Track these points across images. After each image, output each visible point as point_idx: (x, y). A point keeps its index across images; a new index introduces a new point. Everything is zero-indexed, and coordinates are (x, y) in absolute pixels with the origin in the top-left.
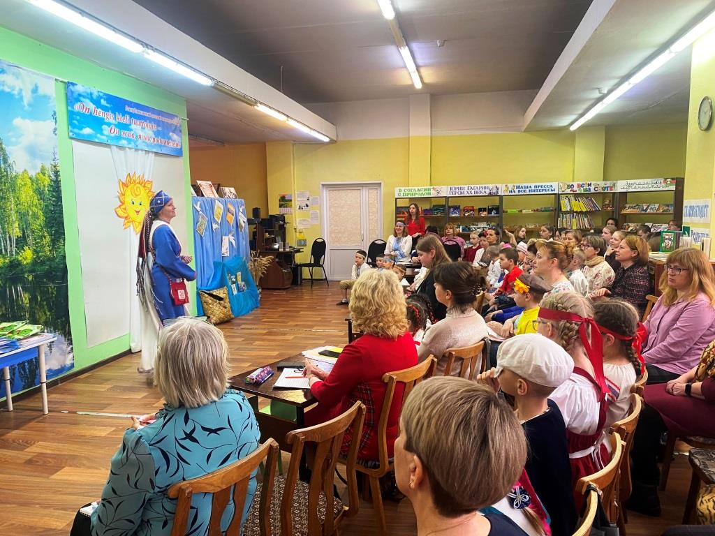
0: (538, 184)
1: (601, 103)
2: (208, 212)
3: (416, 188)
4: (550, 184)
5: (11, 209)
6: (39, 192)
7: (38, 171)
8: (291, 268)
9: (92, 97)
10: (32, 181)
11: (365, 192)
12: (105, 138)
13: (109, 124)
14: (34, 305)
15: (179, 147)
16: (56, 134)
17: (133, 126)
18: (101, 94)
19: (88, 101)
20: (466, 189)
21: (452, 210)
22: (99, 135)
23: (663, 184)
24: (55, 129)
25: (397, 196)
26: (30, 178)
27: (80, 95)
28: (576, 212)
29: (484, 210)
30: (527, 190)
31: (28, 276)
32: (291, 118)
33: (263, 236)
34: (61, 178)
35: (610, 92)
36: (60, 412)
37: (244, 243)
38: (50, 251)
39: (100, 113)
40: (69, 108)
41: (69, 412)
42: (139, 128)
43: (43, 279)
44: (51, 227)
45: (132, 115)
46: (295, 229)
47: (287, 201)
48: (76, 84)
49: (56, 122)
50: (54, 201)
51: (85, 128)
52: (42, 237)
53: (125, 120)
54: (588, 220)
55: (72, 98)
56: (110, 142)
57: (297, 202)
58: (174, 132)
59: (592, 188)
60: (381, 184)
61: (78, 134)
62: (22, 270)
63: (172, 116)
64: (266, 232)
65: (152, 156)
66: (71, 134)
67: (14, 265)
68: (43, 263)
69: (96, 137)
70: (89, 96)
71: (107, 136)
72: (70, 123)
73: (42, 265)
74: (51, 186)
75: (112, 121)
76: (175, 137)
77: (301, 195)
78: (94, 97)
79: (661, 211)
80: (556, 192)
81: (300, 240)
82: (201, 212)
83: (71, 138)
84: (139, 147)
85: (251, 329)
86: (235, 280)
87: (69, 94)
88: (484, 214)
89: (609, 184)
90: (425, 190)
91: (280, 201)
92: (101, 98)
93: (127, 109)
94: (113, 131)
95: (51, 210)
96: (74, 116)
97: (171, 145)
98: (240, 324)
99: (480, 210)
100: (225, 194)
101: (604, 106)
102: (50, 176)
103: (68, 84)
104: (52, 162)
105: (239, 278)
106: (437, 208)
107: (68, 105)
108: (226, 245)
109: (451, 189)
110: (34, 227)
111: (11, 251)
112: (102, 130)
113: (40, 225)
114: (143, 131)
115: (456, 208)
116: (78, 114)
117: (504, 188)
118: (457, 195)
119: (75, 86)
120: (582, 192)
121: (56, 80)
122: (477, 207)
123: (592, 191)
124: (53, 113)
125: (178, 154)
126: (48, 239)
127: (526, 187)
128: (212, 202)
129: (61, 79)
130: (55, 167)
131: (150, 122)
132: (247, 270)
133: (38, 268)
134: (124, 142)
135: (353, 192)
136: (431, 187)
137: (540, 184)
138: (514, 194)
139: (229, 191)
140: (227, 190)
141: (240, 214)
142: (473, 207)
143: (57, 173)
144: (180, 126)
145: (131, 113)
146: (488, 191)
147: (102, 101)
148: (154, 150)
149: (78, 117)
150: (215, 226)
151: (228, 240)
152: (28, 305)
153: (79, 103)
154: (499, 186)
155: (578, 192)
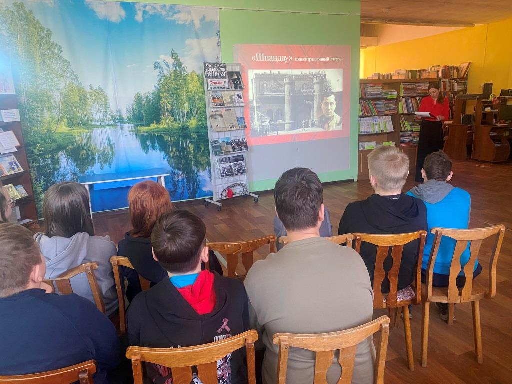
5: (184, 95)
16: (219, 46)
24: (219, 42)
26: (198, 76)
49: (220, 37)
62: (190, 132)
67: (185, 128)
73: (205, 129)
110: (200, 106)
111: (184, 120)
121: (220, 9)
124: (217, 32)
129: (224, 8)
133: (202, 131)
152: (193, 152)
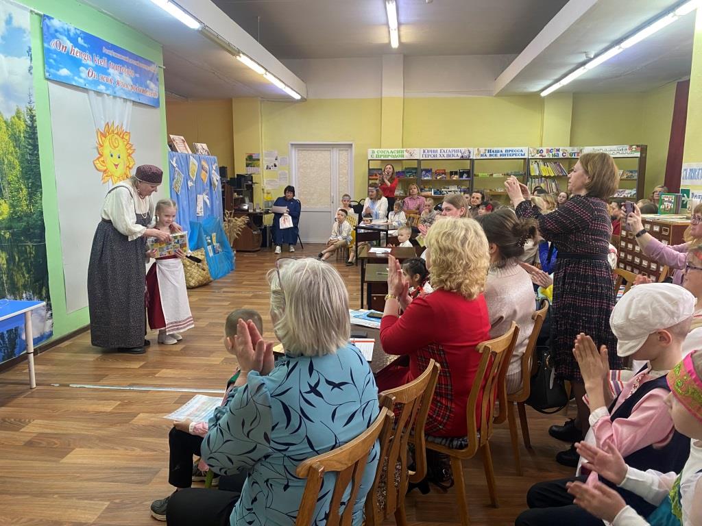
0: (508, 149)
1: (583, 68)
2: (184, 168)
3: (390, 150)
4: (520, 148)
6: (15, 138)
7: (14, 114)
8: (261, 230)
9: (69, 34)
10: (7, 126)
11: (335, 153)
12: (81, 81)
13: (86, 66)
14: (11, 267)
15: (156, 97)
16: (31, 74)
17: (111, 71)
18: (78, 32)
19: (65, 38)
20: (439, 151)
21: (424, 172)
22: (76, 78)
23: (629, 151)
24: (31, 68)
25: (369, 159)
26: (5, 122)
27: (56, 31)
28: (545, 177)
29: (456, 173)
30: (499, 154)
31: (5, 233)
32: (269, 72)
33: (232, 195)
34: (38, 124)
35: (596, 56)
36: (49, 385)
37: (218, 202)
38: (27, 205)
39: (77, 53)
40: (46, 45)
41: (61, 385)
42: (116, 72)
43: (19, 237)
44: (29, 179)
45: (109, 58)
46: (263, 189)
47: (254, 160)
48: (53, 18)
49: (31, 59)
50: (30, 149)
51: (62, 68)
52: (18, 190)
53: (103, 63)
54: (556, 184)
55: (47, 33)
56: (87, 86)
57: (264, 162)
58: (151, 80)
59: (560, 153)
60: (352, 145)
61: (55, 75)
63: (149, 63)
64: (235, 192)
65: (129, 104)
66: (47, 74)
68: (20, 219)
69: (73, 79)
70: (66, 33)
71: (85, 79)
72: (46, 62)
73: (19, 221)
74: (27, 132)
75: (89, 63)
76: (152, 85)
77: (268, 155)
78: (72, 34)
79: (625, 177)
80: (526, 157)
81: (268, 201)
82: (177, 169)
83: (48, 79)
84: (118, 94)
85: (233, 292)
86: (210, 241)
87: (45, 29)
88: (455, 177)
89: (576, 149)
90: (398, 152)
91: (247, 160)
92: (79, 36)
93: (105, 50)
94: (90, 74)
95: (27, 159)
96: (51, 54)
97: (148, 94)
98: (221, 288)
99: (451, 173)
100: (197, 150)
101: (585, 71)
102: (25, 121)
103: (44, 18)
104: (28, 106)
105: (214, 239)
106: (409, 170)
107: (43, 41)
108: (200, 205)
109: (424, 151)
110: (10, 178)
112: (79, 72)
113: (16, 176)
114: (121, 77)
115: (428, 171)
116: (55, 52)
117: (476, 152)
118: (430, 158)
119: (52, 21)
120: (551, 157)
121: (31, 11)
122: (448, 171)
123: (561, 156)
124: (27, 49)
125: (155, 104)
126: (25, 192)
127: (497, 151)
128: (187, 158)
129: (36, 11)
130: (30, 110)
131: (128, 68)
132: (221, 230)
133: (15, 225)
134: (102, 88)
135: (323, 152)
136: (405, 149)
137: (511, 148)
138: (485, 158)
139: (202, 147)
140: (199, 146)
141: (213, 172)
142: (445, 170)
143: (32, 118)
144: (157, 74)
145: (109, 55)
146: (460, 155)
147: (79, 39)
148: (133, 99)
149: (55, 56)
150: (190, 184)
151: (203, 198)
153: (56, 40)
154: (471, 149)
155: (547, 157)
